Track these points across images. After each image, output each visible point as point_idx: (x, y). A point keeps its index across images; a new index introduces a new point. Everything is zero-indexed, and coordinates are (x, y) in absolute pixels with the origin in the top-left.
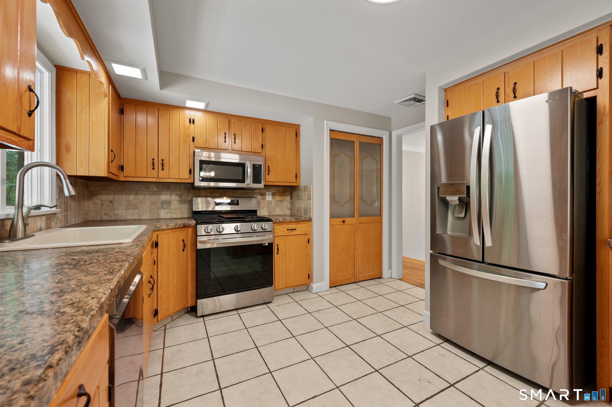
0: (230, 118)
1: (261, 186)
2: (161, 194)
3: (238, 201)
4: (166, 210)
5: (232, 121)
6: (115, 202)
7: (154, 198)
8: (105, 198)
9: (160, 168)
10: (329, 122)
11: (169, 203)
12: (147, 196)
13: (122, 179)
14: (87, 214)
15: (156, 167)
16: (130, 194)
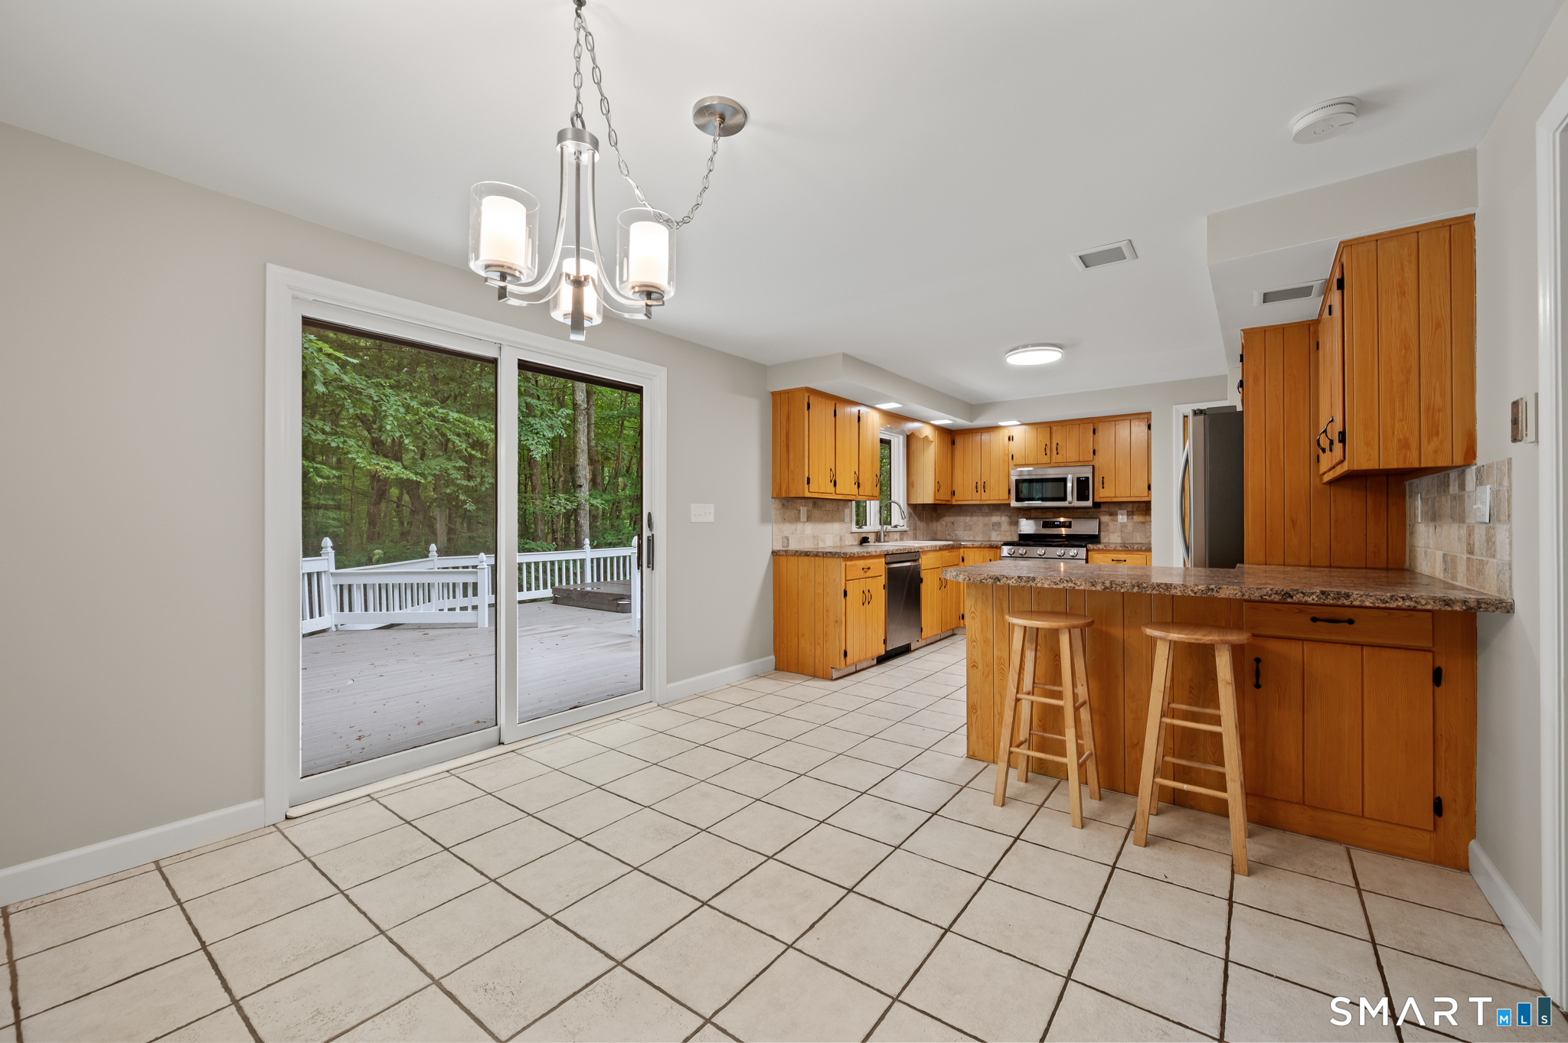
0: (1052, 426)
1: (1089, 503)
2: (992, 516)
3: (1070, 522)
4: (997, 533)
5: (1054, 428)
6: (955, 523)
7: (986, 519)
8: (948, 519)
9: (983, 491)
10: (1178, 406)
11: (999, 524)
12: (981, 517)
13: (954, 503)
14: (936, 534)
15: (979, 490)
16: (966, 516)
